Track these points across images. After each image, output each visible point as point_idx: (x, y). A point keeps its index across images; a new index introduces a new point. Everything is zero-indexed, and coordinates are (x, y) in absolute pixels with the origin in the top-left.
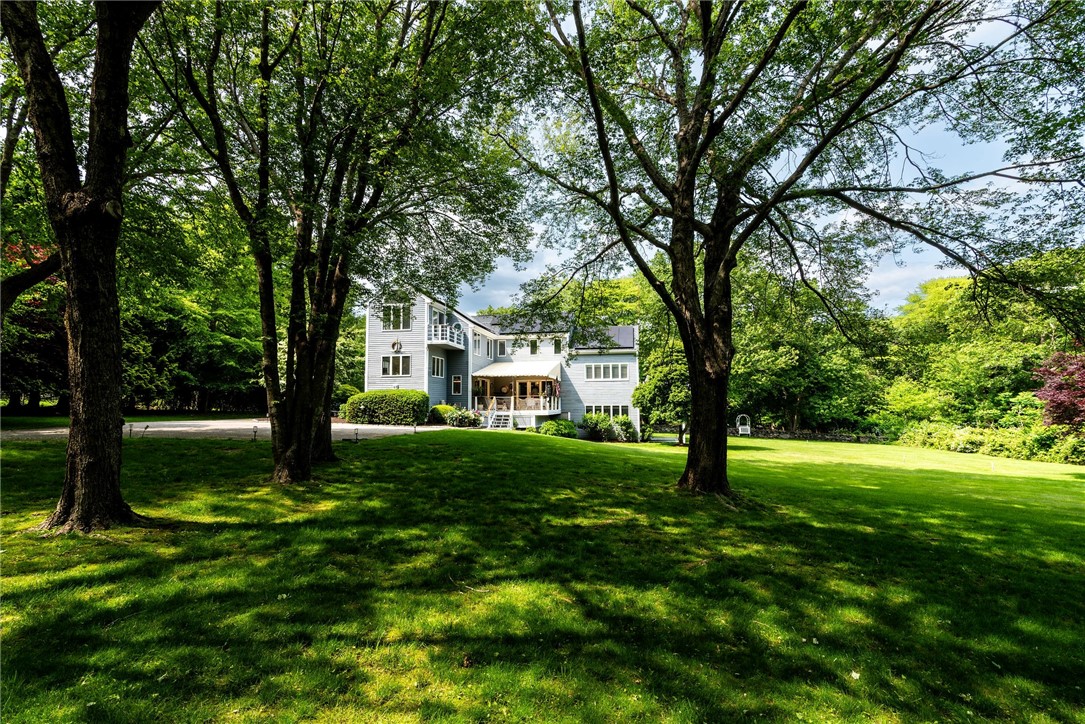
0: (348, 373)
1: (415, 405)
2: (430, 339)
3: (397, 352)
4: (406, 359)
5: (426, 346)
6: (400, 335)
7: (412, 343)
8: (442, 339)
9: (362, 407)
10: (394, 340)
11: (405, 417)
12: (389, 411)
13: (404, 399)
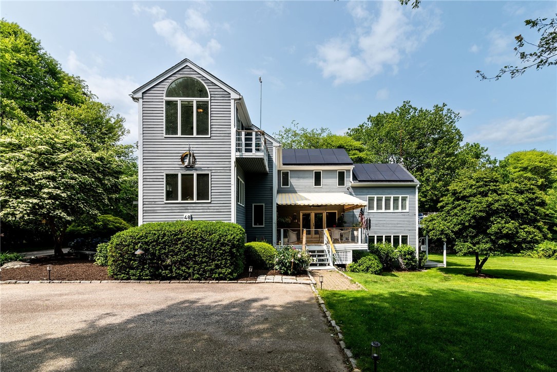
0: (110, 199)
1: (233, 246)
2: (238, 150)
3: (191, 167)
4: (203, 179)
5: (233, 160)
6: (194, 144)
7: (211, 155)
8: (257, 150)
9: (138, 252)
10: (185, 151)
11: (217, 266)
12: (189, 258)
13: (215, 237)
